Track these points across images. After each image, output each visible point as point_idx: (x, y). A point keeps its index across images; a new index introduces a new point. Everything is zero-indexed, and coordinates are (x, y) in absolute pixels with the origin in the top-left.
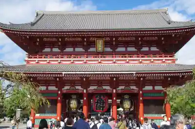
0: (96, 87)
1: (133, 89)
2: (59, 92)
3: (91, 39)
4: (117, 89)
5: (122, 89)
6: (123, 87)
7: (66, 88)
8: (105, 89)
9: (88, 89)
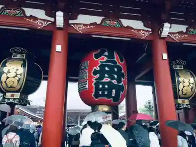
0: (98, 20)
8: (128, 27)
9: (71, 22)
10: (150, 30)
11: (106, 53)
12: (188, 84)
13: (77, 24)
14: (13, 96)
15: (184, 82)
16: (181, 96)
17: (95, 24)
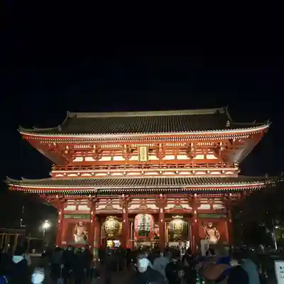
0: (138, 206)
1: (185, 209)
2: (92, 213)
3: (133, 145)
4: (165, 208)
5: (170, 209)
6: (172, 206)
7: (100, 207)
8: (150, 209)
9: (128, 209)
10: (159, 209)
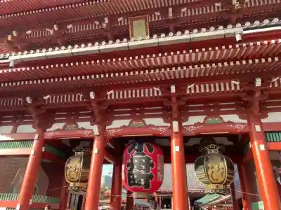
0: (126, 122)
1: (230, 123)
2: (36, 137)
4: (184, 124)
5: (196, 125)
6: (201, 119)
7: (56, 126)
8: (150, 125)
9: (107, 127)
10: (169, 125)
11: (136, 147)
12: (217, 169)
13: (110, 129)
14: (74, 184)
15: (212, 168)
16: (213, 182)
17: (124, 127)
